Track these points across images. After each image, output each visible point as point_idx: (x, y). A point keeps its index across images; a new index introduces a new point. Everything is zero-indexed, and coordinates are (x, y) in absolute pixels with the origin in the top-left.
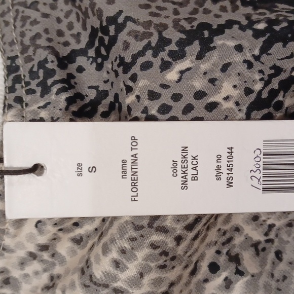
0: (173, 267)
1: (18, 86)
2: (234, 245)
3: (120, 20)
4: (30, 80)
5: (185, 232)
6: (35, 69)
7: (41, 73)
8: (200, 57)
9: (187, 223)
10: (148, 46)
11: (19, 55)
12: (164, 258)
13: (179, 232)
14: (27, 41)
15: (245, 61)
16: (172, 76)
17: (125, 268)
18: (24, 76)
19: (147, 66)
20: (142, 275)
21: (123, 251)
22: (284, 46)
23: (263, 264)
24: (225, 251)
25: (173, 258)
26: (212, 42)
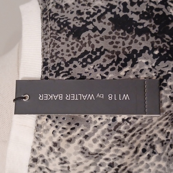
0: (124, 146)
1: (47, 72)
2: (153, 142)
3: (102, 50)
4: (52, 70)
5: (128, 133)
6: (55, 66)
7: (58, 68)
8: (132, 66)
9: (129, 129)
10: (113, 61)
11: (49, 58)
12: (119, 142)
13: (126, 133)
14: (53, 54)
15: (149, 69)
16: (122, 73)
17: (104, 147)
18: (50, 68)
19: (113, 69)
20: (110, 148)
21: (104, 140)
22: (165, 62)
23: (164, 150)
24: (149, 144)
25: (123, 142)
26: (137, 60)
